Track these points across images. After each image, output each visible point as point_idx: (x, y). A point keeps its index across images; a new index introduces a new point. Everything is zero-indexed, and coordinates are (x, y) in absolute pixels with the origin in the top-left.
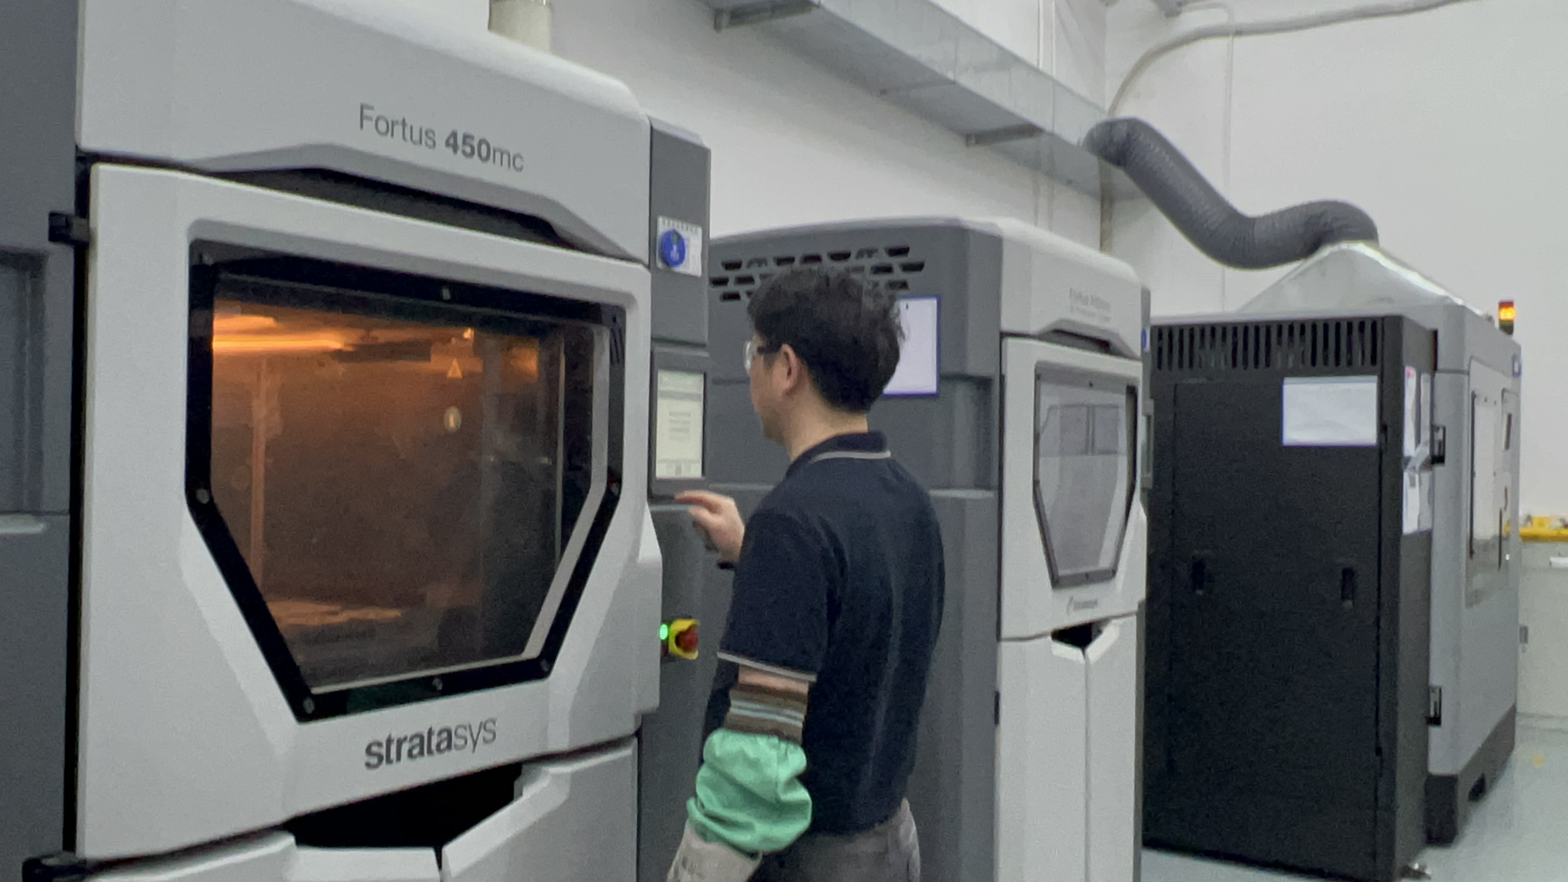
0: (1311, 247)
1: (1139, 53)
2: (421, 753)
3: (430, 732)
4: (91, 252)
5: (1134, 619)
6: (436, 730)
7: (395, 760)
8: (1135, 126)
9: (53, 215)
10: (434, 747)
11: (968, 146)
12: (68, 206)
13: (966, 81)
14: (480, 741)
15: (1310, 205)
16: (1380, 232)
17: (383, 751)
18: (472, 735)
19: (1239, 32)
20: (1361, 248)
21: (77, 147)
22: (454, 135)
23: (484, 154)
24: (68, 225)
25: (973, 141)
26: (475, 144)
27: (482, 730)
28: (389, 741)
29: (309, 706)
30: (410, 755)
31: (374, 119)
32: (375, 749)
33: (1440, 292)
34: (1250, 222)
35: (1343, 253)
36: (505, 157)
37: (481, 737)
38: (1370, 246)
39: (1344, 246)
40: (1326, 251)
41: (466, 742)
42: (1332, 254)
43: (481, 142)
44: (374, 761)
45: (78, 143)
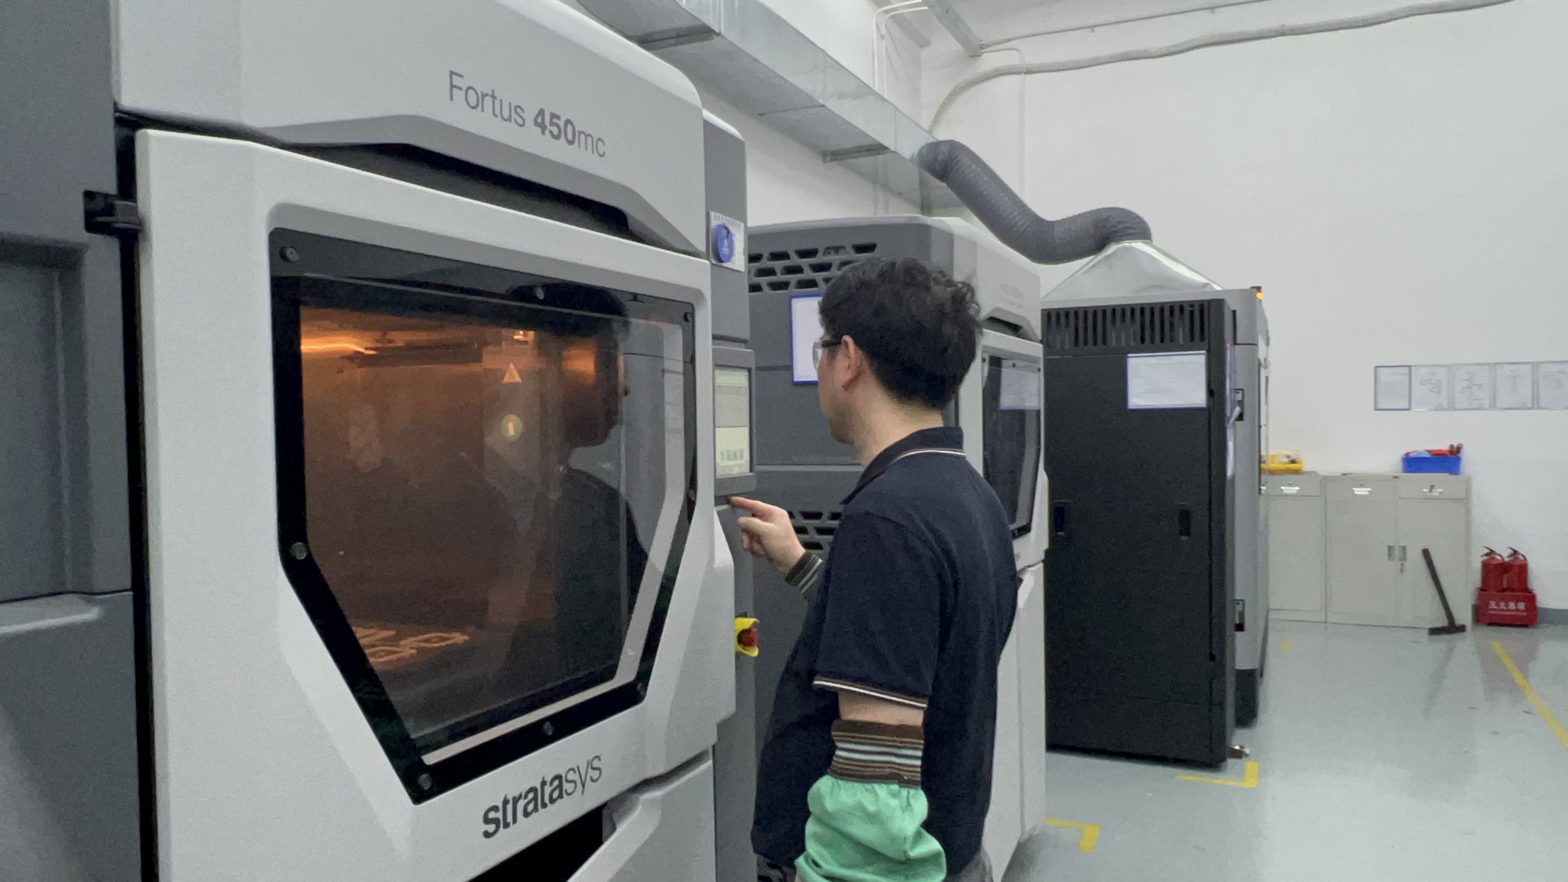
0: (1100, 245)
1: (949, 88)
2: (536, 809)
3: (543, 783)
4: (142, 245)
5: (1041, 565)
6: (548, 779)
7: (511, 824)
8: (955, 147)
9: (89, 195)
10: (547, 800)
11: (824, 162)
12: (109, 184)
13: (833, 105)
14: (588, 782)
15: (1098, 211)
16: (1154, 231)
17: (500, 815)
18: (581, 777)
19: (1029, 72)
20: (1139, 245)
21: (115, 104)
22: (541, 112)
23: (570, 137)
24: (109, 210)
25: (829, 158)
26: (561, 123)
27: (590, 768)
28: (506, 802)
29: (425, 781)
30: (526, 814)
31: (464, 88)
32: (492, 815)
33: (1203, 280)
34: (1052, 224)
35: (1127, 249)
36: (589, 139)
37: (588, 778)
38: (1146, 243)
39: (1127, 244)
40: (1112, 248)
41: (576, 787)
42: (1118, 249)
43: (568, 122)
44: (491, 828)
45: (116, 98)
